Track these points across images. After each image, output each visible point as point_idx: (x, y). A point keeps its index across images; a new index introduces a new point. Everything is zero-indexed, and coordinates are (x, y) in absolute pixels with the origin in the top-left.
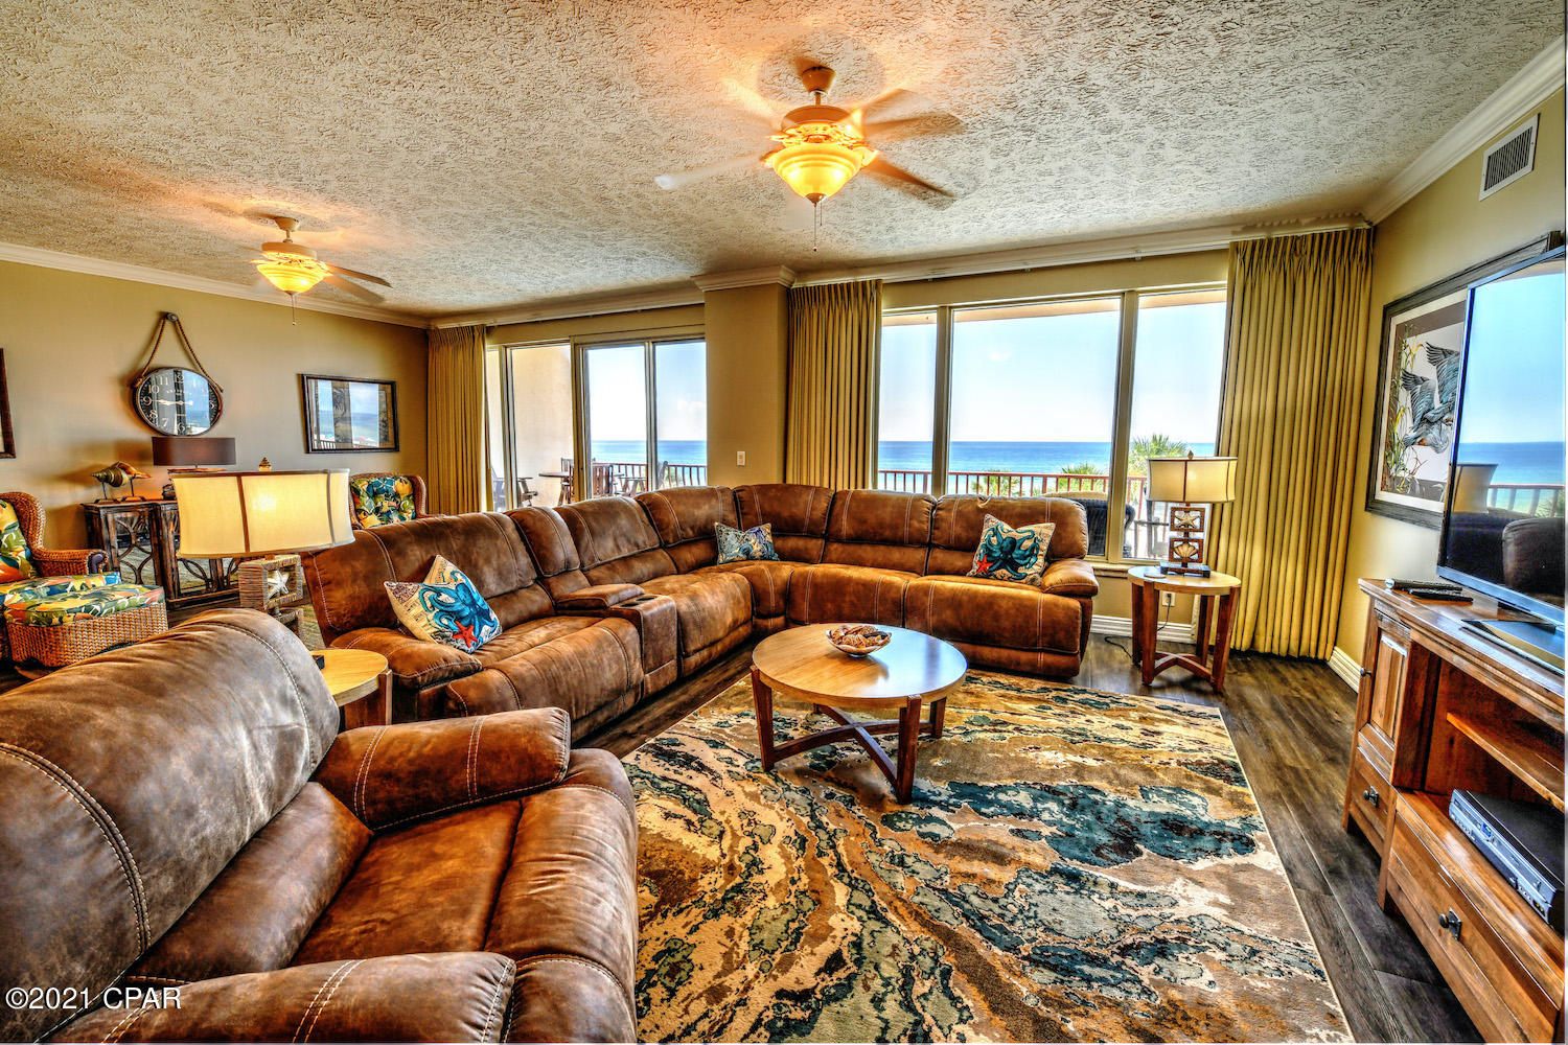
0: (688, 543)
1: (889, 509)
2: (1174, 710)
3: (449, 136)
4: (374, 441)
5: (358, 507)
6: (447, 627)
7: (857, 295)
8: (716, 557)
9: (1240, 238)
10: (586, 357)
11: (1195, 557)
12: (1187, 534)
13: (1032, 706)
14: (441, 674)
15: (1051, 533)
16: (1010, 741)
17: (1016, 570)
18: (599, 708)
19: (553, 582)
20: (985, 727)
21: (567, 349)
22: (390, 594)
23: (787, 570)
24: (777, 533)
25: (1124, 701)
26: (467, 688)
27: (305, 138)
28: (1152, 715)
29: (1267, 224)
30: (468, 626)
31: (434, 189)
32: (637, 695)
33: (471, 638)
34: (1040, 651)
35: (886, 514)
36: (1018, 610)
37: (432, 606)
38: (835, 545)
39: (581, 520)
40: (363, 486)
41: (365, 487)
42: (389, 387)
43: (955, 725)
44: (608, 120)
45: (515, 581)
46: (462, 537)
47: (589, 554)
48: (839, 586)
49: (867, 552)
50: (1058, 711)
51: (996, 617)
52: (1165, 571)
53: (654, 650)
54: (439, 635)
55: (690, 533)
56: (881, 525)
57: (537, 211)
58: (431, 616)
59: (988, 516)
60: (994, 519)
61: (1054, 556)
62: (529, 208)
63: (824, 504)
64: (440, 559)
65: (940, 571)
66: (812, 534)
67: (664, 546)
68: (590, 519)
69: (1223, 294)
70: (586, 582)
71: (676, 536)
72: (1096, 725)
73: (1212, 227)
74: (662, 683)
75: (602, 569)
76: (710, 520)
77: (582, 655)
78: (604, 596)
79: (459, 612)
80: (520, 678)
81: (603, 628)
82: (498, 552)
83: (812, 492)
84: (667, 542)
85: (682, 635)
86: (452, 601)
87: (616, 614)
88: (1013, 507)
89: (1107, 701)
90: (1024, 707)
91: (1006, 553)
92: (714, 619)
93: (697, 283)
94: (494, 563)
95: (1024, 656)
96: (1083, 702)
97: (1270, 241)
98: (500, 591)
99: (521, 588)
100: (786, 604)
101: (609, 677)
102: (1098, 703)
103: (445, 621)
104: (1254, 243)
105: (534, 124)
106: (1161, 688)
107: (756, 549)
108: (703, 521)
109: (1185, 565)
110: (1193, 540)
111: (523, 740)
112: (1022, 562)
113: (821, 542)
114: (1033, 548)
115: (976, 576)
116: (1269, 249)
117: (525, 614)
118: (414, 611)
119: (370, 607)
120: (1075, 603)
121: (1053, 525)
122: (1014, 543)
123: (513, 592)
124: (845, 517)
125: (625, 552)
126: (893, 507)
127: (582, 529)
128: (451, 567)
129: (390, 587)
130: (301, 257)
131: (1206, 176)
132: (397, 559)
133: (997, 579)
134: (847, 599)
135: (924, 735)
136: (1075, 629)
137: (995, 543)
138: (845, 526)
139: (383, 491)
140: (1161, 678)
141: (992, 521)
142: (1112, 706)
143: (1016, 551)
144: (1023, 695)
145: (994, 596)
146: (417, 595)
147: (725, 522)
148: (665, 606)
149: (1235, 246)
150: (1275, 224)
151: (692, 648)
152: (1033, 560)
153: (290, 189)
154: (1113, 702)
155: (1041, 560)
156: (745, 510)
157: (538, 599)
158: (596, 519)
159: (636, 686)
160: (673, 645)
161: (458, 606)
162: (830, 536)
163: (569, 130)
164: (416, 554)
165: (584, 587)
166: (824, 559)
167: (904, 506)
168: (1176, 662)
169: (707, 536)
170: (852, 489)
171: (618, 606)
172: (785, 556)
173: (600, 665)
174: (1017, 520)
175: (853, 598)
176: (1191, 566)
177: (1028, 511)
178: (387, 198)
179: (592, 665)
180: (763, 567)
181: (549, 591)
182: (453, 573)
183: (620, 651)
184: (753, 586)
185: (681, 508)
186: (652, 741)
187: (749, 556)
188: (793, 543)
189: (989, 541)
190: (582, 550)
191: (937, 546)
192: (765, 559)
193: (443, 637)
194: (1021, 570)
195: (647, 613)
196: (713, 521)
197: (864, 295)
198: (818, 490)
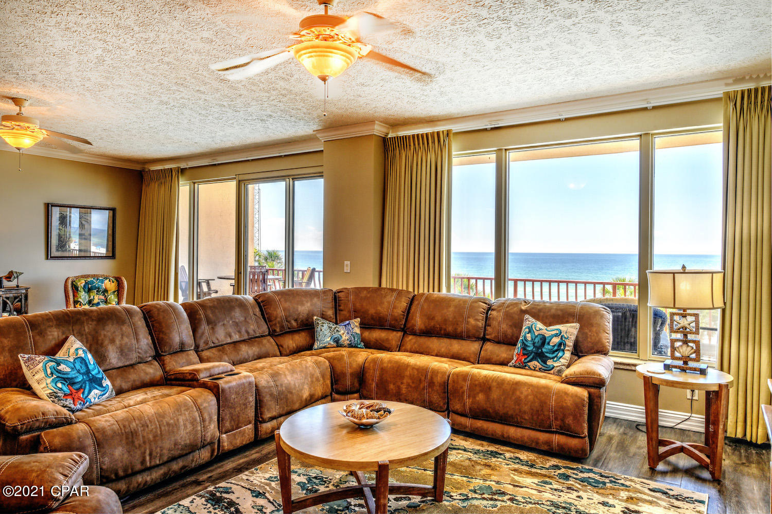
0: (292, 332)
1: (452, 309)
2: (665, 493)
3: (100, 44)
4: (103, 251)
5: (76, 299)
6: (61, 389)
7: (434, 142)
8: (313, 344)
9: (731, 89)
10: (246, 190)
11: (693, 356)
12: (685, 336)
13: (536, 481)
14: (37, 424)
15: (576, 332)
16: (499, 509)
17: (545, 362)
18: (173, 459)
19: (167, 359)
20: (486, 496)
21: (233, 185)
22: (22, 362)
23: (363, 356)
24: (364, 326)
25: (622, 481)
26: (54, 436)
27: (9, 48)
28: (640, 495)
29: (754, 76)
30: (78, 390)
31: (107, 78)
32: (213, 451)
33: (79, 399)
34: (555, 433)
35: (450, 313)
36: (535, 396)
37: (52, 374)
38: (411, 337)
39: (201, 312)
40: (80, 284)
41: (82, 285)
42: (111, 212)
43: (459, 492)
44: (199, 29)
45: (134, 358)
46: (95, 323)
47: (204, 339)
48: (399, 370)
49: (435, 343)
50: (555, 486)
51: (518, 401)
52: (667, 367)
53: (231, 414)
54: (54, 396)
55: (294, 324)
56: (445, 321)
57: (181, 90)
58: (49, 380)
59: (527, 316)
60: (531, 319)
61: (579, 352)
62: (175, 88)
63: (404, 304)
64: (72, 338)
65: (489, 361)
66: (393, 328)
67: (272, 334)
68: (209, 313)
69: (720, 135)
70: (197, 359)
71: (282, 327)
72: (585, 501)
73: (702, 82)
74: (238, 442)
75: (214, 350)
76: (310, 315)
77: (160, 416)
78: (197, 371)
79: (72, 378)
80: (103, 431)
81: (187, 396)
82: (122, 335)
83: (395, 294)
84: (275, 331)
85: (259, 404)
86: (68, 370)
87: (204, 386)
88: (550, 309)
89: (607, 480)
90: (529, 481)
91: (538, 348)
92: (291, 393)
93: (318, 136)
94: (118, 342)
95: (543, 437)
96: (583, 480)
97: (756, 90)
98: (120, 364)
99: (140, 363)
100: (360, 384)
101: (184, 435)
102: (597, 482)
103: (60, 385)
104: (743, 92)
105: (152, 35)
106: (664, 473)
107: (345, 338)
108: (305, 315)
109: (685, 363)
110: (690, 341)
111: (34, 474)
112: (551, 356)
113: (400, 334)
114: (560, 344)
115: (515, 367)
116: (756, 97)
117: (138, 383)
118: (37, 377)
119: (11, 373)
120: (583, 393)
121: (577, 325)
122: (544, 340)
123: (132, 366)
124: (418, 315)
125: (236, 337)
126: (456, 307)
127: (200, 320)
128: (78, 344)
129: (23, 358)
130: (27, 125)
131: (673, 43)
132: (37, 338)
133: (531, 369)
134: (405, 381)
135: (429, 498)
136: (581, 415)
137: (529, 339)
138: (418, 322)
139: (96, 288)
140: (669, 463)
141: (529, 321)
142: (608, 485)
143: (546, 346)
144: (533, 470)
145: (518, 384)
146: (41, 364)
147: (324, 317)
148: (244, 381)
149: (727, 94)
150: (761, 76)
151: (267, 415)
152: (560, 354)
153: (14, 80)
154: (611, 482)
155: (568, 355)
156: (341, 308)
157: (153, 371)
158: (213, 312)
159: (211, 443)
160: (251, 413)
161: (73, 374)
162: (406, 329)
163: (176, 37)
164: (54, 334)
165: (194, 364)
166: (400, 349)
167: (463, 307)
168: (682, 449)
169: (308, 327)
170: (426, 291)
171: (207, 380)
172: (368, 345)
173: (176, 425)
174: (551, 320)
175: (410, 381)
176: (691, 364)
177: (559, 313)
178: (79, 84)
179: (168, 424)
180: (344, 353)
181: (163, 366)
182: (77, 350)
183: (196, 414)
184: (333, 368)
185: (287, 305)
186: (211, 488)
187: (338, 344)
188: (376, 335)
189: (525, 337)
190: (198, 335)
191: (489, 340)
192: (352, 347)
193: (56, 397)
194: (550, 363)
195: (226, 386)
196: (313, 315)
197: (439, 141)
198: (400, 293)
